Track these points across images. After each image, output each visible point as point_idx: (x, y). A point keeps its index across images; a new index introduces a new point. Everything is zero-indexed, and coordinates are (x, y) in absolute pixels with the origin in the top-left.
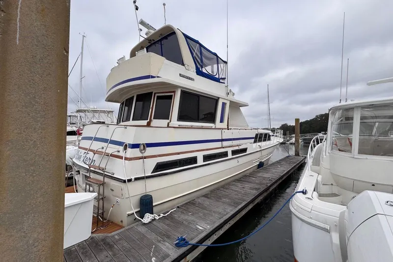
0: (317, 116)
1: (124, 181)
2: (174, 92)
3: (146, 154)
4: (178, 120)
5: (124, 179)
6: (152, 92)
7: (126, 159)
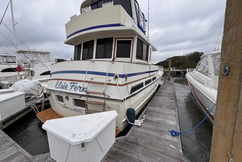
0: (167, 59)
1: (122, 101)
2: (133, 38)
3: (128, 81)
4: (136, 59)
5: (122, 99)
6: (113, 38)
7: (119, 85)
